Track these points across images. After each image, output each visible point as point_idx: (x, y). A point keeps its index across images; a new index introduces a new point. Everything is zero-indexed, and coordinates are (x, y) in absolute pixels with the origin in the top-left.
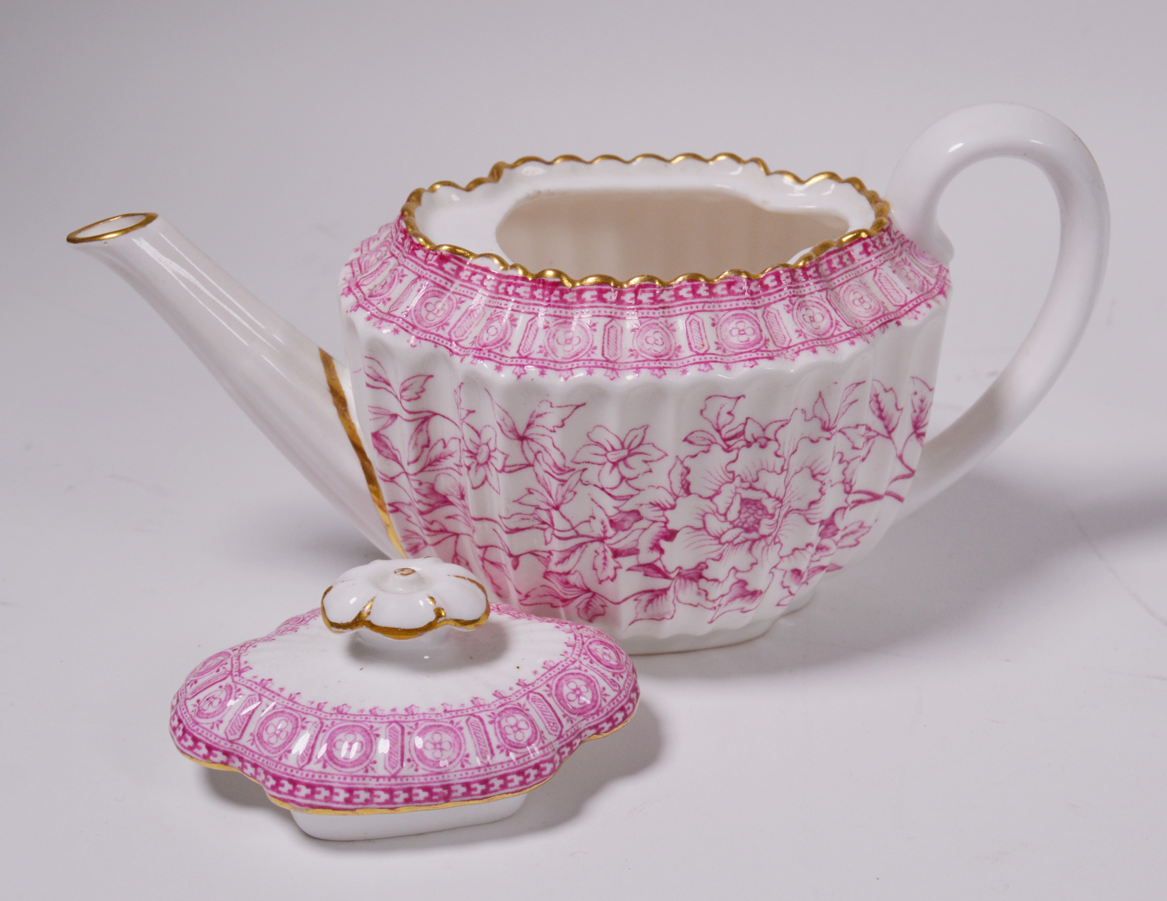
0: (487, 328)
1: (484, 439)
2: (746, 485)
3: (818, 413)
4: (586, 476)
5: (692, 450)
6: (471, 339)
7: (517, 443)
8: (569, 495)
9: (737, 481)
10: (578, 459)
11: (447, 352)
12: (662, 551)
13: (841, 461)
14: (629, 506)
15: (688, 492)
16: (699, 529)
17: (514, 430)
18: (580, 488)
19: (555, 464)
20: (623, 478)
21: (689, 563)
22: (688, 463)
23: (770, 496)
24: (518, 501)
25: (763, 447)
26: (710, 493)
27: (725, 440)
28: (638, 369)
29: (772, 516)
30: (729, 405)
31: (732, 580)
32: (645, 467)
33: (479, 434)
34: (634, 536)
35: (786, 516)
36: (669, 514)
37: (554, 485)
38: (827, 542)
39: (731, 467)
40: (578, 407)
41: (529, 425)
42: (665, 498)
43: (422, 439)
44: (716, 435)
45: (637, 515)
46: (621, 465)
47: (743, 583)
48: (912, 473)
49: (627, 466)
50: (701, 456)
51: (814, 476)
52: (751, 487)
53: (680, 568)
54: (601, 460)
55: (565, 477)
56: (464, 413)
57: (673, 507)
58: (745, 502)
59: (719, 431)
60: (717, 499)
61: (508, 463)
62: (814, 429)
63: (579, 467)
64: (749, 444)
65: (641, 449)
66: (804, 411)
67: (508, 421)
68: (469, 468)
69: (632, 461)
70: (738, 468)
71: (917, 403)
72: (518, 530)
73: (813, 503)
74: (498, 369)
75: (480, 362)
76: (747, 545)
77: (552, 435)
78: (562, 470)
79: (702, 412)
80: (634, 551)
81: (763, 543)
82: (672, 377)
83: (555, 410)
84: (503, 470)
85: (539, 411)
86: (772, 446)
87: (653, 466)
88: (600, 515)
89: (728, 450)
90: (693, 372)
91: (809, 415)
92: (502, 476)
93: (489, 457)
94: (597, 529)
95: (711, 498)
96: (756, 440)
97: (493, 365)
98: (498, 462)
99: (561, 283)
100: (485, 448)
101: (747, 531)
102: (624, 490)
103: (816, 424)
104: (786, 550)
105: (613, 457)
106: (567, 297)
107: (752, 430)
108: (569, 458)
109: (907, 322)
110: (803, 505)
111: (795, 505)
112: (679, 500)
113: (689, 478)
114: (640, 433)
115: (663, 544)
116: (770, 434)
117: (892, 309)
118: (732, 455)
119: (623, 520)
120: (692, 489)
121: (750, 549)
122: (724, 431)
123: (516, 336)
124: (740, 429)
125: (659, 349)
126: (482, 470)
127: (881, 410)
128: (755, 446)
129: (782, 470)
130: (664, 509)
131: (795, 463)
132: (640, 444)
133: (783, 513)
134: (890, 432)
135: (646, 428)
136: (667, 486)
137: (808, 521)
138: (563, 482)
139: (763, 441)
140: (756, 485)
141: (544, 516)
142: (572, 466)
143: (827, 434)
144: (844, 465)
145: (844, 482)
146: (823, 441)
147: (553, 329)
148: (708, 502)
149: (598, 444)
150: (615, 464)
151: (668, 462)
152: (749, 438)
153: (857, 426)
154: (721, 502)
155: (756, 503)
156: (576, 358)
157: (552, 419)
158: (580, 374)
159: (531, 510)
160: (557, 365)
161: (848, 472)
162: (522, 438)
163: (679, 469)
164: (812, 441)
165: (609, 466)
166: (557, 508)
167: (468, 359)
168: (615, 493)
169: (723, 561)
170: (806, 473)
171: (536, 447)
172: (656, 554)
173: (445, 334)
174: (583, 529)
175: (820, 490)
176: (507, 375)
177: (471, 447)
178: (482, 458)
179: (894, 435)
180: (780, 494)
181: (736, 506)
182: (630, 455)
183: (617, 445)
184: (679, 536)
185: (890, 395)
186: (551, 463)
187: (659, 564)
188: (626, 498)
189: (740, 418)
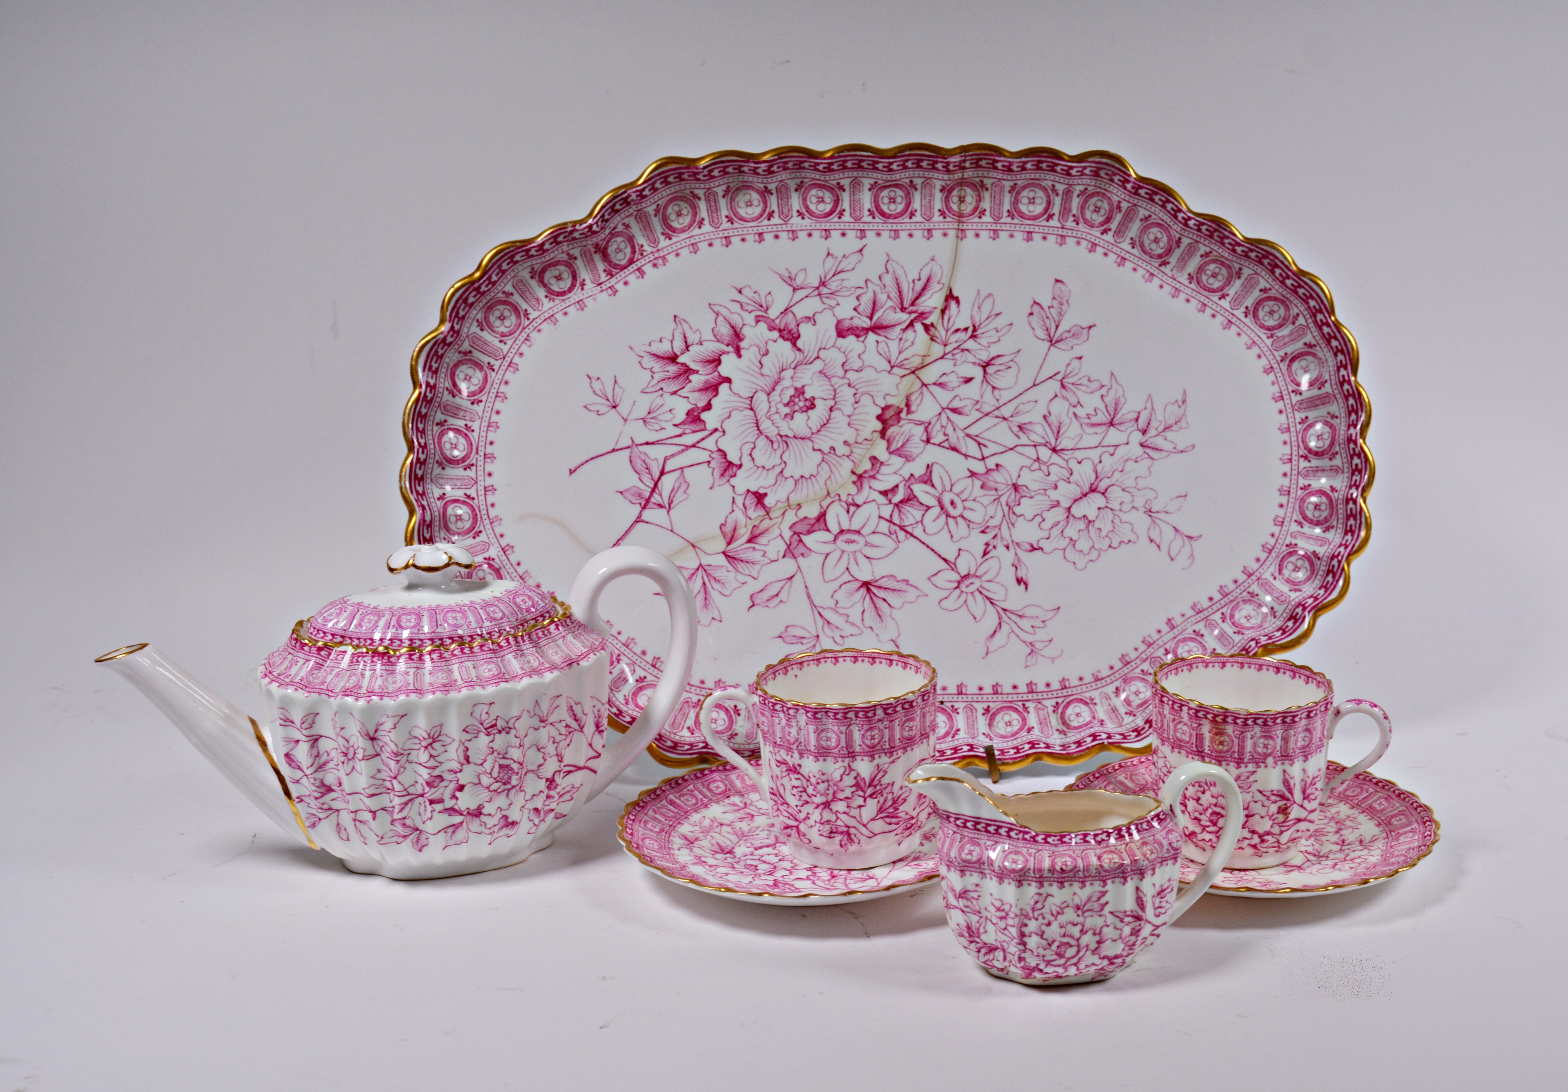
0: (348, 681)
1: (351, 743)
2: (501, 756)
3: (537, 712)
4: (411, 758)
5: (469, 736)
6: (339, 688)
7: (370, 742)
8: (402, 770)
9: (495, 753)
10: (405, 748)
11: (326, 697)
12: (457, 799)
13: (554, 742)
14: (436, 773)
15: (468, 762)
16: (476, 784)
17: (368, 734)
18: (407, 765)
19: (393, 752)
20: (431, 756)
21: (473, 806)
22: (467, 744)
23: (515, 762)
24: (373, 777)
25: (508, 733)
26: (480, 762)
27: (486, 729)
28: (434, 693)
29: (518, 773)
30: (486, 708)
31: (499, 816)
32: (443, 749)
33: (348, 741)
34: (441, 791)
35: (525, 774)
36: (459, 775)
37: (392, 764)
38: (552, 793)
39: (491, 745)
40: (402, 716)
41: (376, 731)
42: (455, 766)
43: (315, 752)
44: (481, 726)
45: (441, 778)
46: (429, 747)
47: (506, 817)
48: (599, 755)
49: (433, 748)
50: (474, 740)
51: (539, 750)
52: (504, 758)
53: (468, 809)
54: (417, 747)
55: (398, 758)
56: (338, 730)
57: (461, 771)
58: (501, 766)
59: (482, 724)
60: (485, 765)
61: (366, 754)
62: (535, 722)
63: (406, 753)
64: (500, 732)
65: (440, 738)
66: (528, 712)
67: (365, 730)
68: (343, 763)
69: (435, 745)
70: (495, 745)
71: (596, 713)
72: (374, 795)
73: (540, 766)
74: (357, 700)
75: (346, 698)
76: (505, 792)
77: (390, 734)
78: (397, 755)
79: (471, 714)
80: (441, 801)
81: (514, 791)
82: (453, 695)
83: (390, 719)
84: (363, 759)
85: (381, 721)
86: (513, 732)
87: (447, 748)
88: (420, 780)
89: (488, 734)
90: (465, 691)
91: (532, 714)
92: (363, 762)
93: (355, 753)
94: (419, 789)
95: (481, 765)
96: (503, 729)
97: (353, 698)
98: (360, 756)
99: (388, 653)
100: (352, 749)
101: (505, 784)
102: (432, 763)
103: (537, 719)
104: (528, 797)
105: (424, 743)
106: (392, 660)
107: (501, 724)
108: (400, 746)
109: (583, 663)
110: (534, 767)
111: (530, 768)
112: (464, 767)
113: (469, 753)
114: (439, 728)
115: (458, 794)
116: (511, 725)
117: (574, 657)
118: (491, 738)
119: (434, 781)
120: (471, 760)
121: (507, 795)
122: (485, 724)
123: (365, 683)
124: (494, 722)
125: (445, 681)
126: (351, 763)
127: (575, 715)
128: (504, 733)
129: (520, 746)
130: (456, 773)
131: (527, 742)
132: (439, 735)
133: (524, 772)
134: (582, 728)
135: (441, 725)
136: (456, 758)
137: (539, 777)
138: (398, 761)
139: (507, 730)
140: (507, 756)
141: (388, 785)
142: (402, 752)
143: (543, 724)
144: (556, 745)
145: (557, 755)
146: (541, 729)
147: (385, 677)
148: (480, 767)
149: (415, 737)
150: (426, 748)
151: (455, 745)
152: (500, 729)
153: (560, 721)
154: (488, 766)
155: (508, 767)
156: (399, 690)
157: (388, 725)
158: (402, 697)
159: (380, 782)
160: (389, 695)
161: (559, 749)
162: (373, 739)
163: (462, 748)
164: (536, 729)
165: (423, 749)
166: (395, 778)
167: (340, 697)
168: (427, 765)
169: (492, 803)
170: (534, 749)
171: (381, 744)
172: (454, 801)
173: (324, 687)
174: (411, 790)
175: (543, 758)
176: (362, 703)
177: (344, 750)
178: (350, 756)
179: (585, 729)
180: (521, 760)
181: (496, 769)
182: (434, 742)
183: (426, 736)
184: (466, 788)
185: (579, 706)
186: (389, 751)
187: (456, 807)
188: (434, 768)
189: (493, 717)
